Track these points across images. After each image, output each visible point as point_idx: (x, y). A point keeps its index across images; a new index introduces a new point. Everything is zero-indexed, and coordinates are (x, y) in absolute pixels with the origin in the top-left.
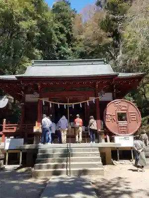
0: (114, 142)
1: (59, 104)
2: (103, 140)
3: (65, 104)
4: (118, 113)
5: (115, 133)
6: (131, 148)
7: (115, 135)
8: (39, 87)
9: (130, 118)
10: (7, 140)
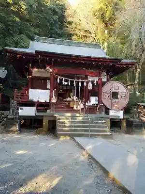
0: (109, 114)
1: (69, 79)
4: (112, 92)
6: (121, 119)
7: (109, 109)
9: (121, 97)
10: (20, 107)
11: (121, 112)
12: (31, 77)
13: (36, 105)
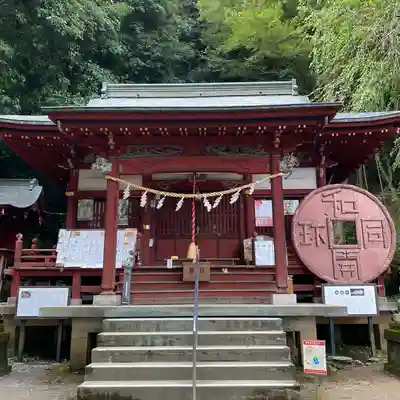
0: (322, 302)
5: (325, 277)
6: (369, 317)
7: (324, 282)
9: (366, 236)
10: (22, 290)
11: (371, 290)
12: (72, 194)
13: (77, 280)
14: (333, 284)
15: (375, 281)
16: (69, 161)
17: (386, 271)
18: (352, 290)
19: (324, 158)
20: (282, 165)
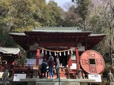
0: (87, 78)
2: (82, 77)
3: (55, 51)
4: (90, 59)
5: (88, 72)
6: (100, 83)
7: (88, 73)
8: (39, 39)
9: (97, 62)
10: (15, 74)
11: (100, 76)
12: (28, 51)
13: (28, 72)
14: (90, 74)
15: (100, 74)
16: (28, 43)
17: (103, 71)
18: (95, 76)
19: (87, 44)
20: (78, 45)
